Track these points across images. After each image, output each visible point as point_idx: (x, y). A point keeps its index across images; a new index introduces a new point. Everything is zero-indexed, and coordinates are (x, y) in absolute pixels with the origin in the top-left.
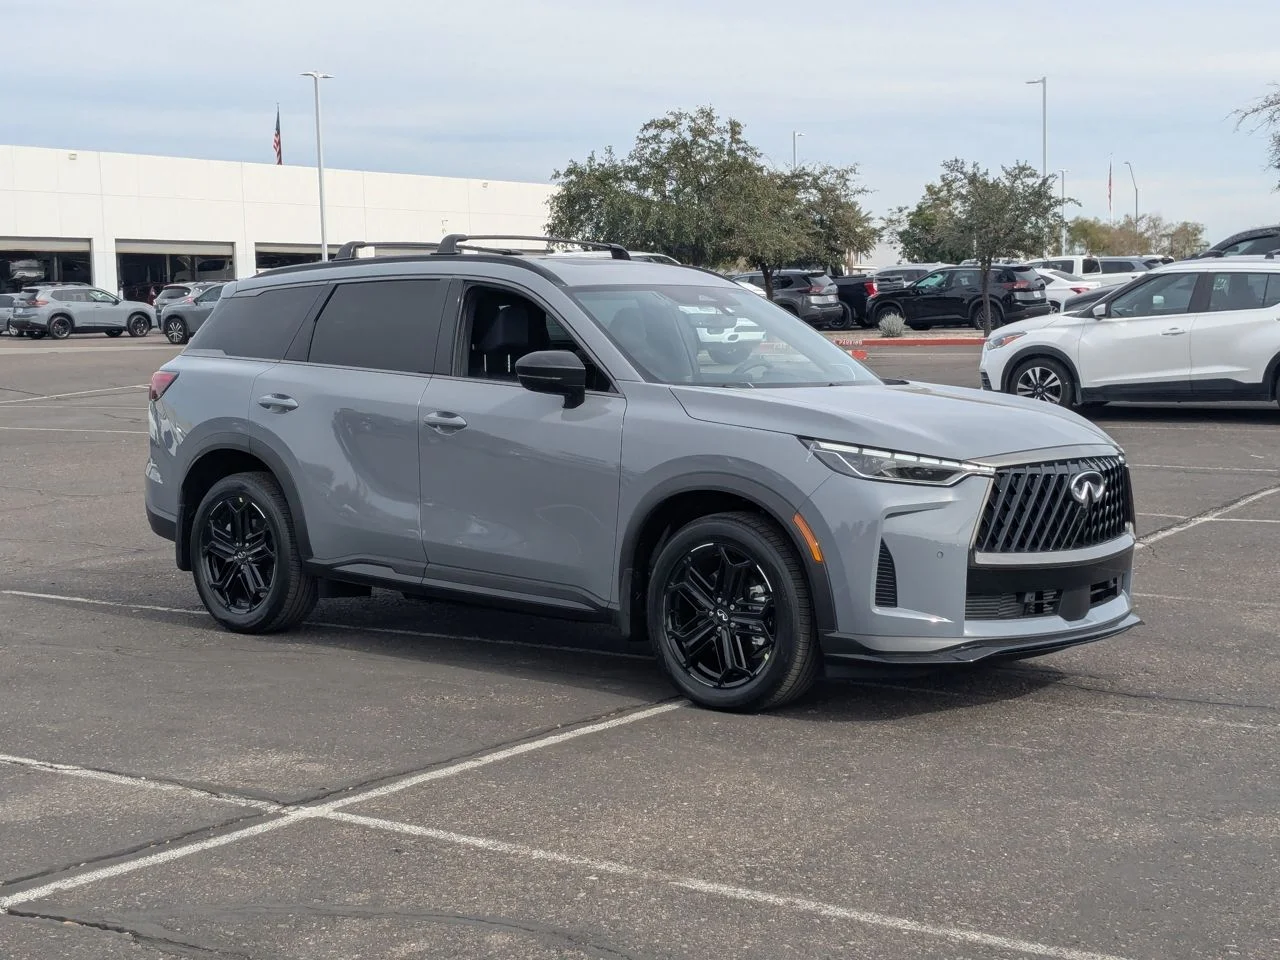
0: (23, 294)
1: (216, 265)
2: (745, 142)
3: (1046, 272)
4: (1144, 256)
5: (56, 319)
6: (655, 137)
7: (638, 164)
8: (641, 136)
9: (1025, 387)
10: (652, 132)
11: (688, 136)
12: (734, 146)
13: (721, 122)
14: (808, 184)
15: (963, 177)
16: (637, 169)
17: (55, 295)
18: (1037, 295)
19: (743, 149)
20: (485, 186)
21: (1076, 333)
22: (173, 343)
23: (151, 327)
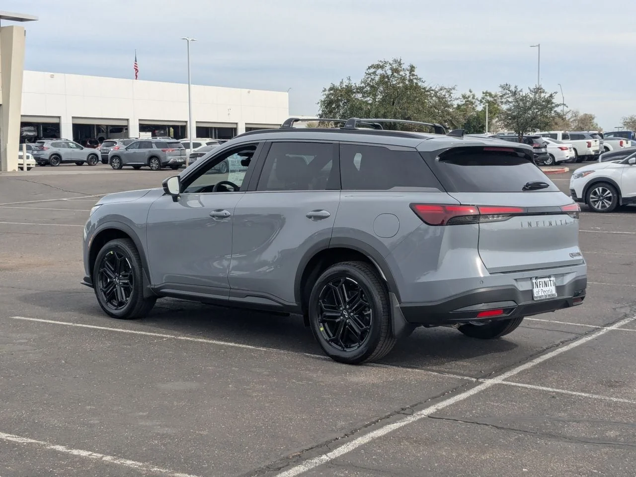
0: (36, 144)
1: (119, 130)
2: (417, 75)
3: (545, 139)
4: (590, 132)
5: (53, 157)
6: (374, 73)
7: (364, 85)
8: (367, 72)
9: (594, 197)
10: (372, 70)
11: (389, 73)
12: (411, 77)
13: (406, 66)
14: (432, 95)
15: (509, 92)
16: (363, 88)
17: (53, 145)
18: (543, 150)
19: (416, 79)
20: (249, 92)
21: (620, 171)
22: (114, 169)
23: (98, 161)
